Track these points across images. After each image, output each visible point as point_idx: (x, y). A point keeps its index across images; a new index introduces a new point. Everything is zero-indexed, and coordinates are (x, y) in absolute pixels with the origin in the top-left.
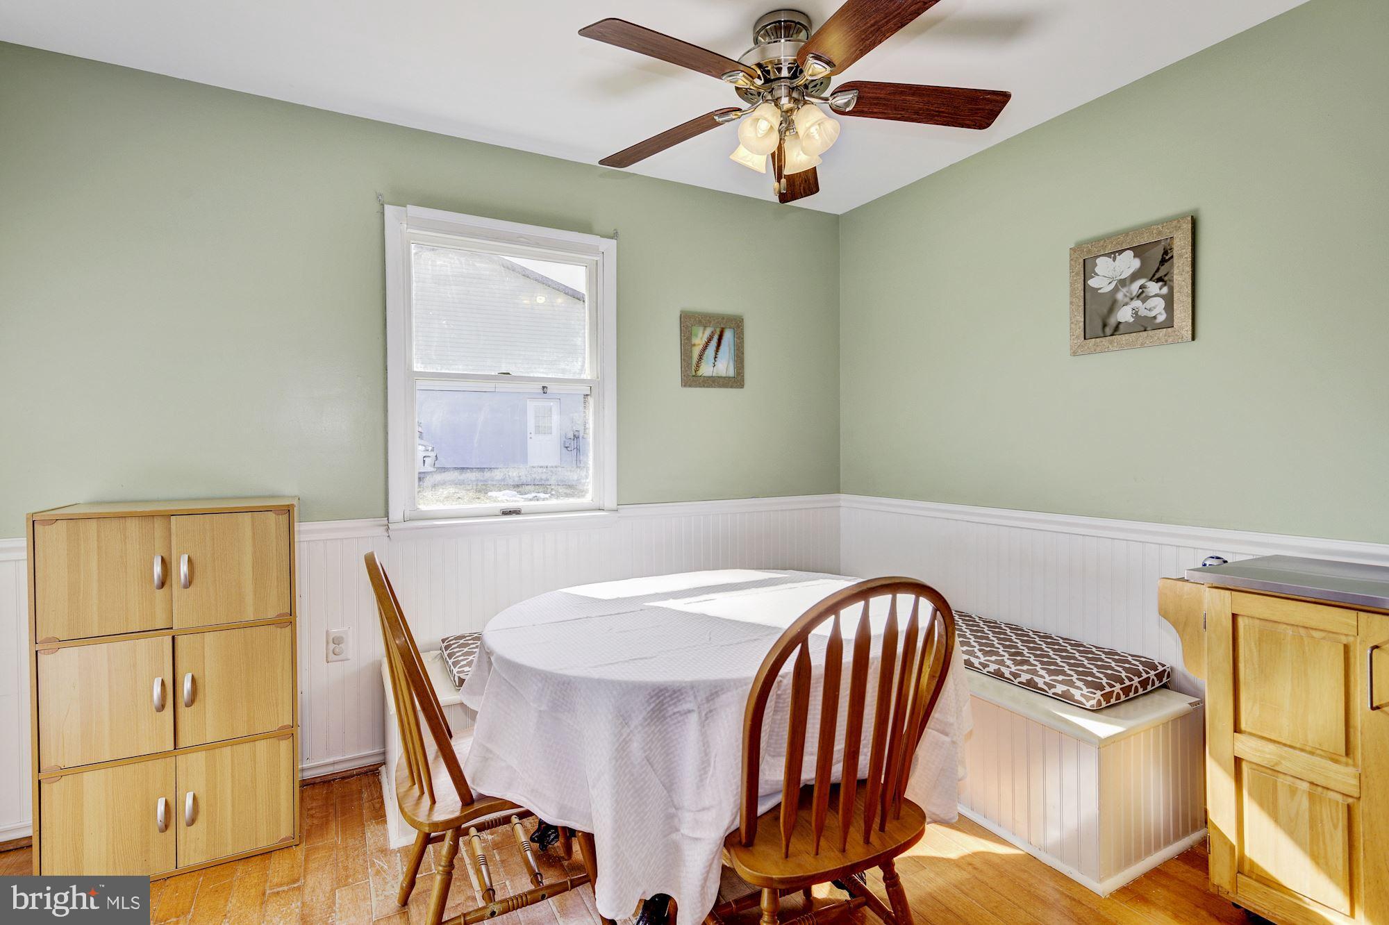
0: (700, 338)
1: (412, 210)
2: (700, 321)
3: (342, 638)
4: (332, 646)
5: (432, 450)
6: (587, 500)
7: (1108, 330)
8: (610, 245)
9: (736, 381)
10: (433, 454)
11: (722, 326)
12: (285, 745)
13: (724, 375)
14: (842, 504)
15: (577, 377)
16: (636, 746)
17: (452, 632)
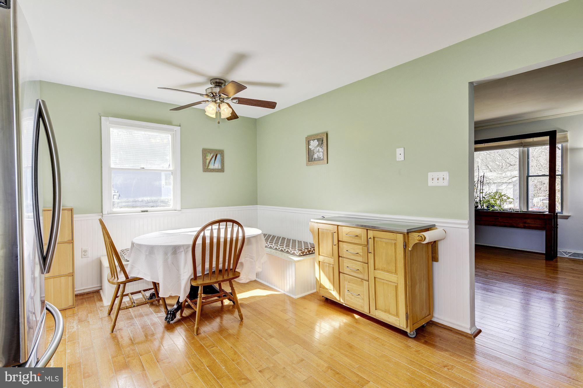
0: (209, 157)
1: (111, 119)
2: (209, 152)
3: (87, 250)
4: (83, 253)
5: (118, 192)
6: (171, 207)
7: (313, 160)
8: (178, 128)
9: (222, 170)
10: (118, 194)
11: (216, 153)
12: (70, 278)
13: (217, 168)
14: (258, 208)
15: (167, 169)
16: (170, 260)
17: (124, 248)
